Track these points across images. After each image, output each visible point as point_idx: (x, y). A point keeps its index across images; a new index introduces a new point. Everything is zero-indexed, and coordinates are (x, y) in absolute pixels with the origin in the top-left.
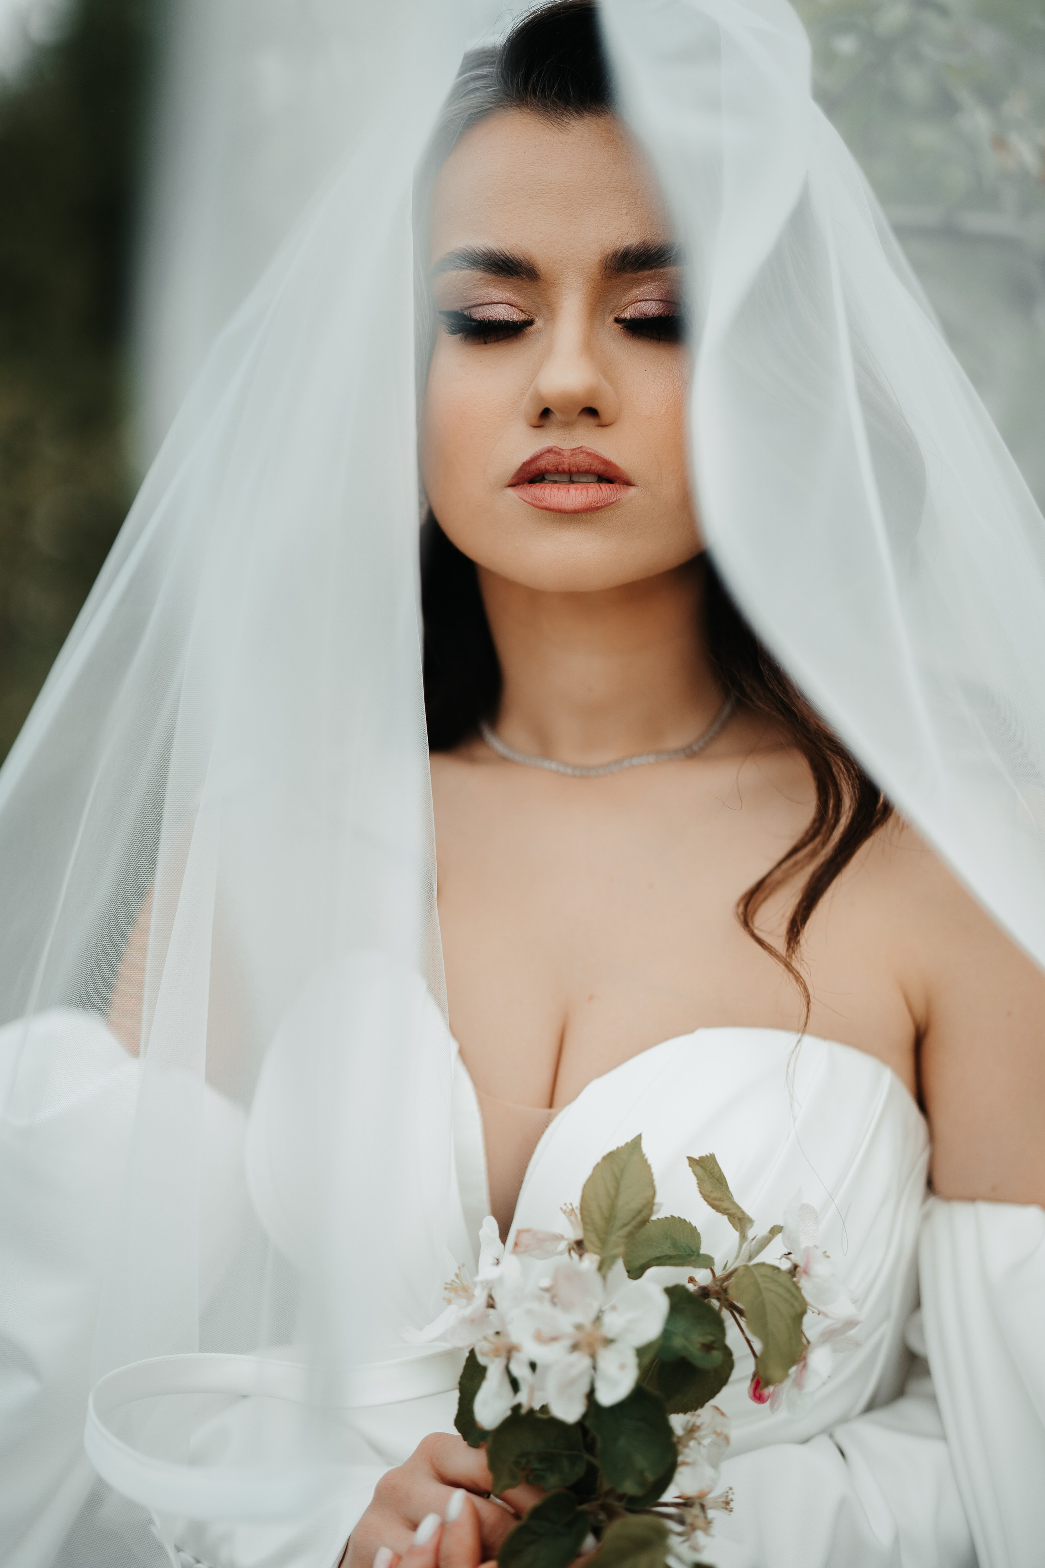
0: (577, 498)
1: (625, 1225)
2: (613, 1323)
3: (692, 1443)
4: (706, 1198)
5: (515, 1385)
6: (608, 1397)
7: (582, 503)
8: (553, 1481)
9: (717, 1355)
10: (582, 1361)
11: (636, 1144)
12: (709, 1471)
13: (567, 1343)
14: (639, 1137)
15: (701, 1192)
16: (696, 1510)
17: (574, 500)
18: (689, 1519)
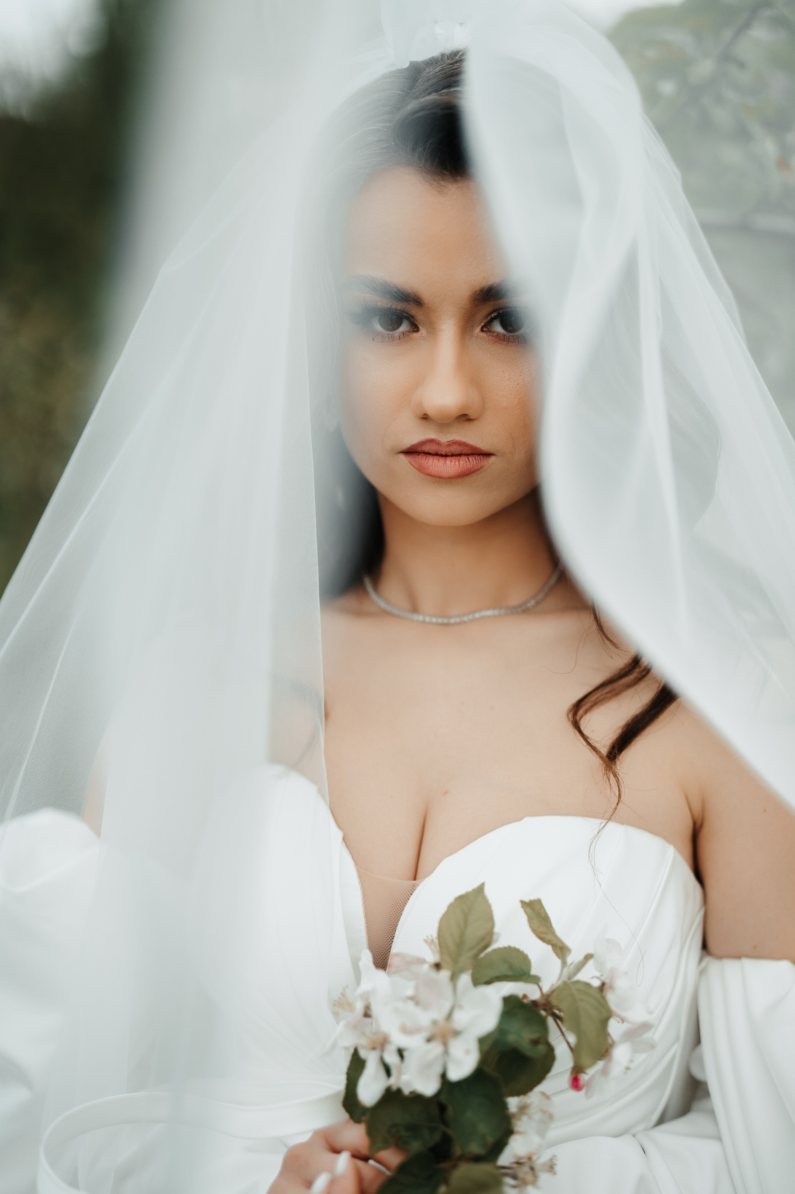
0: (452, 468)
1: (472, 949)
2: (461, 1019)
3: (525, 1118)
4: (534, 931)
5: (388, 1071)
6: (456, 1074)
7: (455, 472)
8: (416, 1146)
9: (542, 1048)
10: (436, 1048)
11: (480, 890)
12: (536, 1140)
13: (425, 1034)
14: (482, 886)
15: (531, 927)
16: (526, 1169)
17: (450, 470)
18: (521, 1175)
